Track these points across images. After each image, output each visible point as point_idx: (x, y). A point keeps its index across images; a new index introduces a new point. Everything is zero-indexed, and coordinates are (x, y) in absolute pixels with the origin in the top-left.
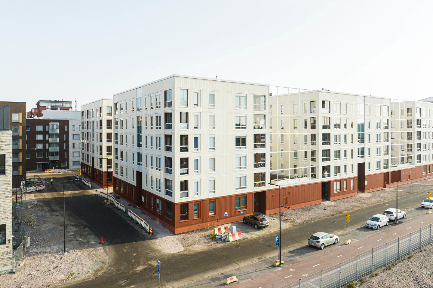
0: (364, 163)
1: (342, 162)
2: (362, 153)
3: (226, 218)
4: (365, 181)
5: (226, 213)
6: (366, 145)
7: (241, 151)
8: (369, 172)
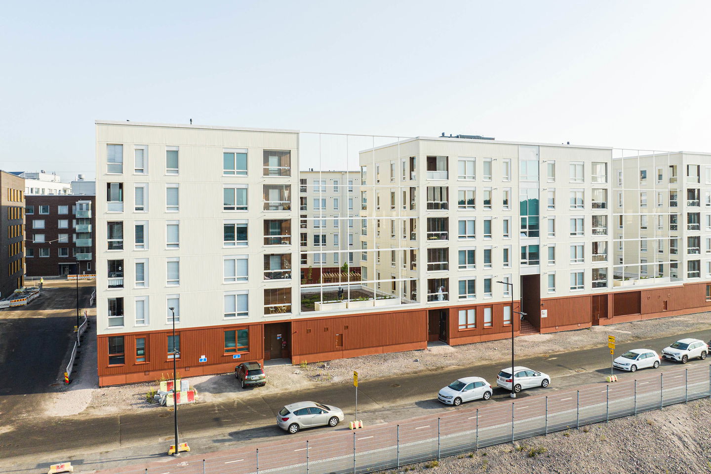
0: (539, 275)
1: (478, 272)
2: (533, 255)
3: (203, 365)
4: (542, 311)
5: (203, 357)
6: (544, 241)
7: (237, 249)
8: (554, 292)
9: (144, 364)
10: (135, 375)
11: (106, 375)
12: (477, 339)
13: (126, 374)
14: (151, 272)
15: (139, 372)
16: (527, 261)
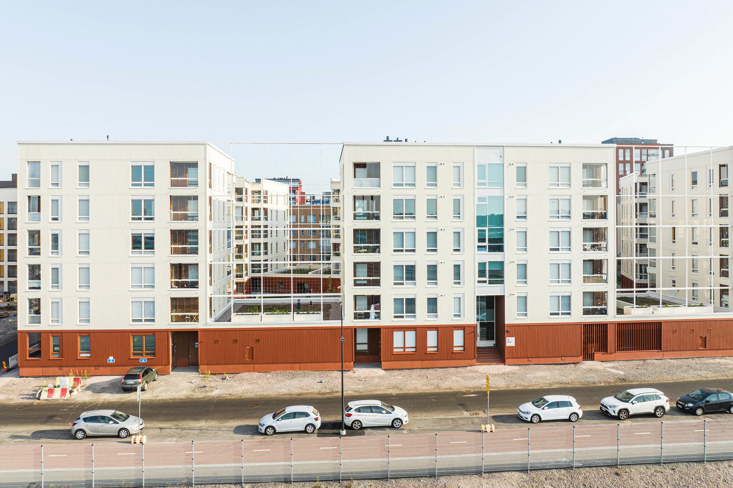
0: (504, 296)
1: (420, 290)
2: (496, 274)
3: (111, 365)
4: (507, 338)
5: (111, 358)
6: (510, 256)
7: (143, 257)
8: (525, 317)
9: (58, 360)
10: (51, 369)
11: (25, 367)
12: (417, 363)
13: (43, 367)
14: (64, 276)
15: (54, 366)
16: (487, 279)
